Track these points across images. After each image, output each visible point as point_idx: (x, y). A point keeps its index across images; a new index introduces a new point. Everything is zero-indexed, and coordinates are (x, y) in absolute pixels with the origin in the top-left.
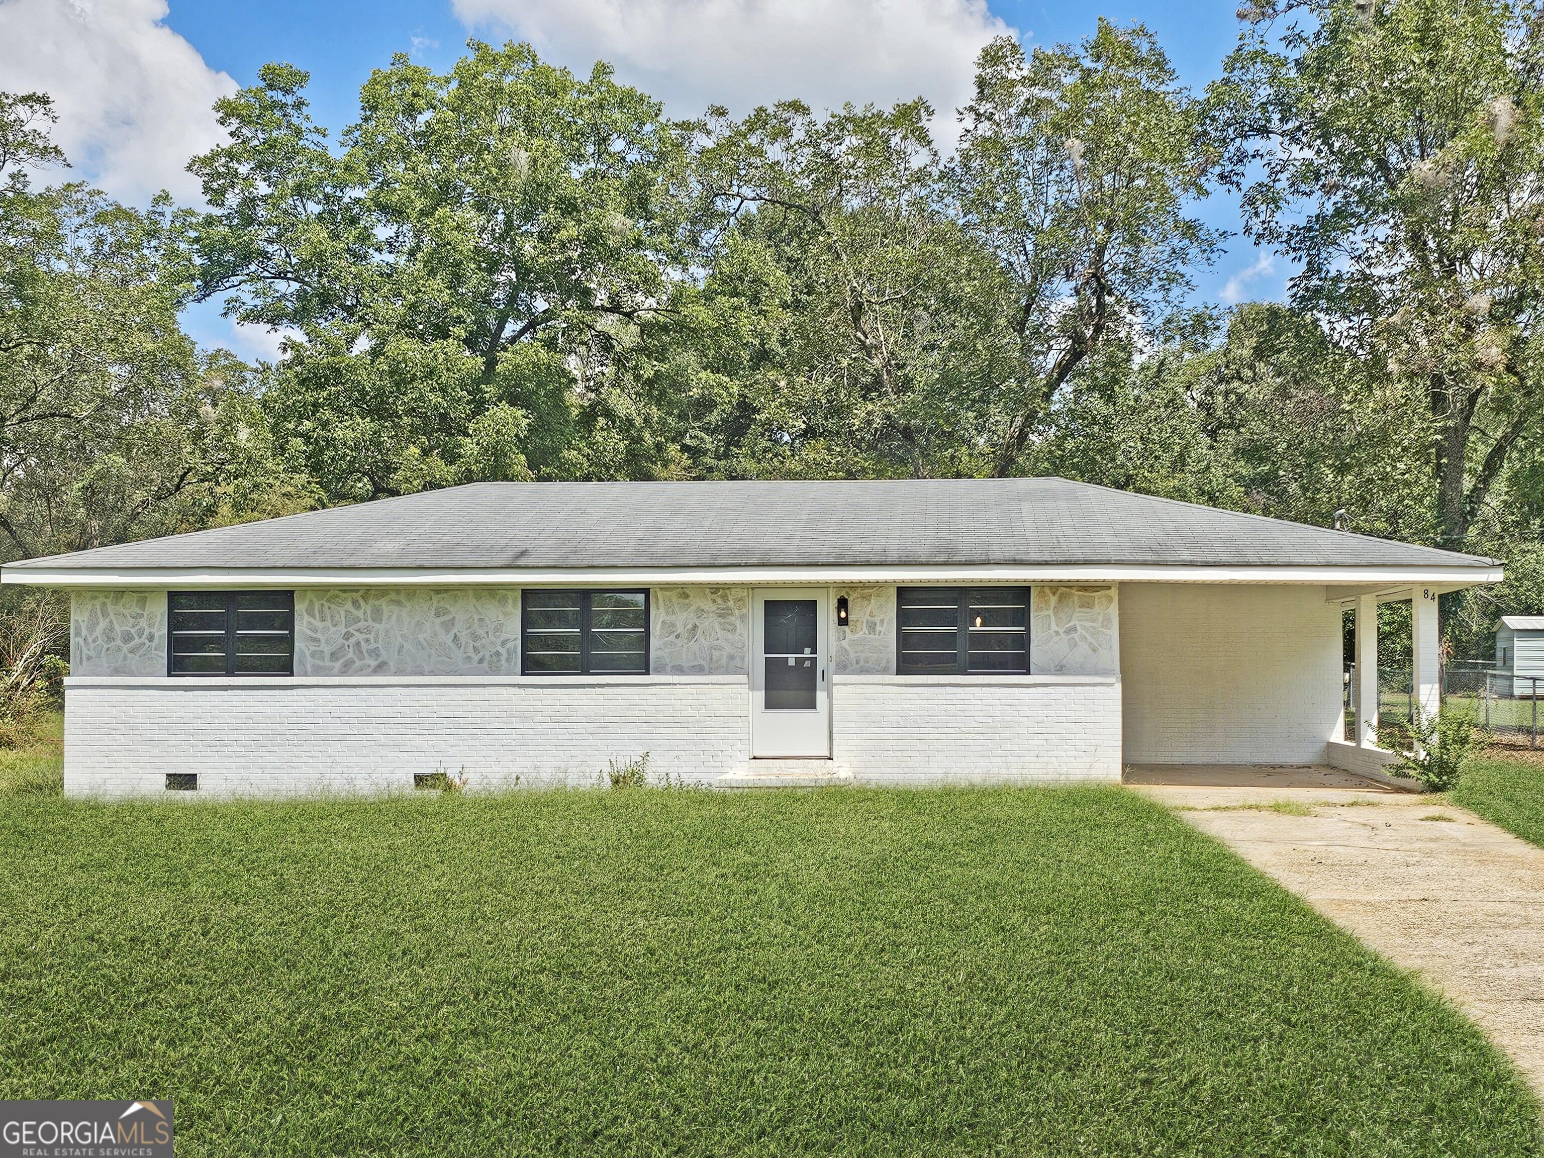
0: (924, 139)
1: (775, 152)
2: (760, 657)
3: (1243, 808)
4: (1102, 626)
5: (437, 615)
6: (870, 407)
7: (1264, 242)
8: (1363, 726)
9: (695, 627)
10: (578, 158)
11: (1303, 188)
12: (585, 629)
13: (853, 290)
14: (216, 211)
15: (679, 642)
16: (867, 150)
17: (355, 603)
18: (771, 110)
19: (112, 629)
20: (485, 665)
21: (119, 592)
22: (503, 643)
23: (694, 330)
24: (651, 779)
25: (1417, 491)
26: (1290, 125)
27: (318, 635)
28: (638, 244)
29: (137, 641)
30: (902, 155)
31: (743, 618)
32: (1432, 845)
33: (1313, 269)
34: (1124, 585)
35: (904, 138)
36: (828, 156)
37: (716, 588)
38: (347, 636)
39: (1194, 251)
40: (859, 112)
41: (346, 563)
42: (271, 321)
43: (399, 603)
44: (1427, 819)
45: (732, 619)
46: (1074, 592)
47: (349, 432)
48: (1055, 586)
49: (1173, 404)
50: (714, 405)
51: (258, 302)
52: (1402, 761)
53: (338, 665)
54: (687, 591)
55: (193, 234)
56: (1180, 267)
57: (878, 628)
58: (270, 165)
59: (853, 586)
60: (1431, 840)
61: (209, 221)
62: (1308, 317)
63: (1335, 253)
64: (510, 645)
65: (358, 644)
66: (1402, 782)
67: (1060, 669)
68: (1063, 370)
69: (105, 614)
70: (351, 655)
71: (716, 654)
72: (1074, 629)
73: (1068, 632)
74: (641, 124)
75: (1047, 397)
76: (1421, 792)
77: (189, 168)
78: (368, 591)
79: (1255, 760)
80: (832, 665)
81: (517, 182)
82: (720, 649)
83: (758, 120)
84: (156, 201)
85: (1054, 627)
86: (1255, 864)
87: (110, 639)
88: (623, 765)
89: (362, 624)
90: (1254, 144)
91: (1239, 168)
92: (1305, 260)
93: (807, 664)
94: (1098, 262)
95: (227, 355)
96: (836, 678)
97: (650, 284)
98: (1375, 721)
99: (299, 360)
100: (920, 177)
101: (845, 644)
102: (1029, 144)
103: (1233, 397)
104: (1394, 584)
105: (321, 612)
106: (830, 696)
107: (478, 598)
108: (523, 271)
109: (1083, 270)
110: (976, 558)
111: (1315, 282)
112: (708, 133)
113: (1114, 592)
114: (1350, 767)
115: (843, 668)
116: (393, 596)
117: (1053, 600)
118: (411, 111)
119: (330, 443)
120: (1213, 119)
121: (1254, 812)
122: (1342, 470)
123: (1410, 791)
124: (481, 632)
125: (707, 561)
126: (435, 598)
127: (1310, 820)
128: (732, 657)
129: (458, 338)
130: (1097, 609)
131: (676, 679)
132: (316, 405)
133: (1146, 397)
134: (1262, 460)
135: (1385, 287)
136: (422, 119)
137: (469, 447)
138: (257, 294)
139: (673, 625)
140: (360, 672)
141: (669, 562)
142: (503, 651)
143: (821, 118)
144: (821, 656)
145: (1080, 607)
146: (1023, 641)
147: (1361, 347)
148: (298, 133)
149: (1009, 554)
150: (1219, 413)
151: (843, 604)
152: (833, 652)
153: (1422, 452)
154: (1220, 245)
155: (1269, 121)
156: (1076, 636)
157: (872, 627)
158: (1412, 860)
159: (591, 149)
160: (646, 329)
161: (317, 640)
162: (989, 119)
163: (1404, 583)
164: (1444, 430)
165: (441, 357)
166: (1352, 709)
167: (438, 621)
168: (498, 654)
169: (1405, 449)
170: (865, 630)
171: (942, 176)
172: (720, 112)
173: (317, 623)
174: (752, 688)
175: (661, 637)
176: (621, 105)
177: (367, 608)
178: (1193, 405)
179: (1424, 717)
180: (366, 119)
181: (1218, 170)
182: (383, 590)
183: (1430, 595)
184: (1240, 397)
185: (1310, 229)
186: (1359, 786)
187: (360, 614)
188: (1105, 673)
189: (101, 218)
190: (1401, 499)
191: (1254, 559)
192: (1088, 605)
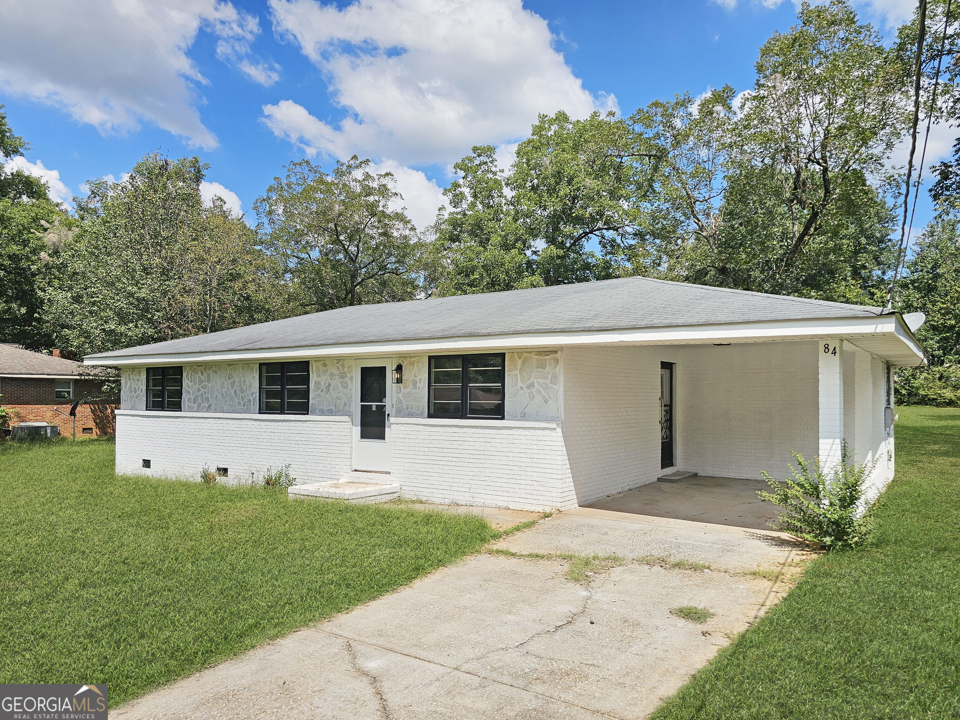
2: (359, 404)
4: (551, 383)
5: (229, 379)
9: (330, 384)
12: (283, 387)
15: (323, 394)
17: (202, 372)
19: (131, 386)
20: (245, 407)
21: (134, 367)
22: (252, 394)
27: (190, 390)
29: (137, 392)
31: (351, 379)
37: (339, 360)
38: (199, 390)
43: (216, 372)
45: (347, 379)
46: (533, 356)
48: (520, 351)
53: (195, 406)
54: (326, 362)
57: (418, 385)
59: (405, 355)
64: (254, 396)
65: (202, 394)
67: (524, 417)
69: (130, 379)
70: (200, 401)
71: (338, 402)
72: (533, 385)
73: (528, 387)
78: (206, 365)
80: (393, 411)
82: (340, 399)
85: (520, 384)
87: (131, 392)
89: (204, 384)
93: (381, 409)
96: (395, 420)
101: (400, 396)
105: (192, 377)
106: (392, 432)
107: (243, 368)
113: (559, 356)
115: (399, 414)
116: (215, 368)
117: (519, 362)
124: (244, 388)
126: (229, 369)
128: (345, 405)
130: (548, 369)
131: (319, 418)
139: (320, 383)
140: (202, 410)
142: (252, 399)
144: (388, 404)
145: (538, 367)
146: (501, 394)
151: (399, 368)
152: (394, 401)
156: (534, 390)
157: (415, 383)
168: (250, 400)
170: (411, 386)
173: (189, 383)
174: (355, 424)
175: (315, 391)
177: (205, 375)
182: (211, 365)
183: (831, 349)
187: (203, 378)
188: (551, 419)
192: (542, 366)
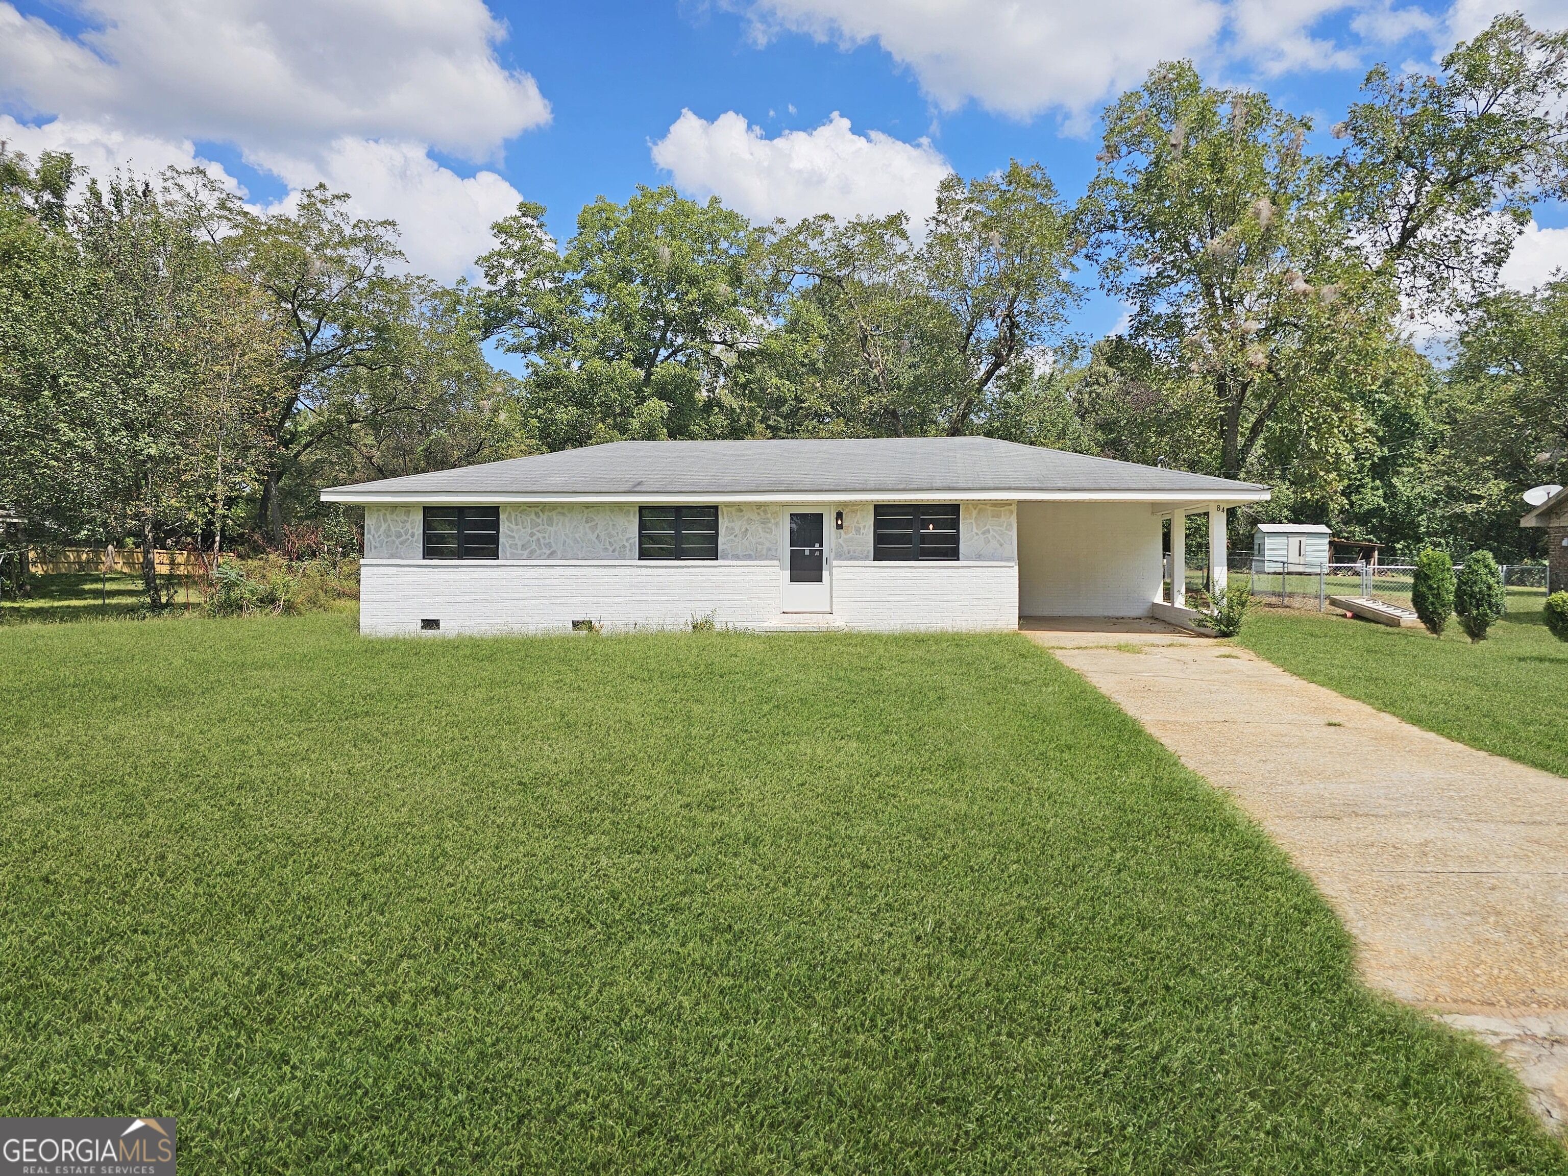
0: (903, 235)
1: (814, 245)
2: (788, 549)
3: (1097, 647)
4: (1006, 529)
5: (587, 522)
6: (871, 398)
7: (1112, 294)
8: (1176, 593)
9: (747, 530)
10: (701, 252)
11: (1137, 261)
12: (678, 532)
13: (861, 327)
14: (493, 288)
15: (736, 539)
16: (870, 243)
17: (537, 514)
18: (811, 220)
19: (389, 530)
20: (616, 553)
21: (394, 507)
22: (627, 540)
23: (769, 355)
24: (718, 626)
25: (1209, 446)
26: (1129, 225)
27: (514, 534)
28: (735, 303)
29: (404, 537)
30: (892, 245)
31: (777, 524)
32: (1226, 676)
33: (1143, 310)
34: (1020, 502)
35: (892, 236)
36: (846, 247)
37: (759, 506)
38: (532, 535)
39: (1069, 300)
40: (865, 220)
41: (529, 489)
42: (524, 351)
43: (563, 514)
44: (1221, 656)
45: (770, 525)
46: (988, 507)
47: (564, 415)
48: (976, 503)
49: (1059, 399)
50: (786, 401)
51: (515, 340)
52: (1202, 617)
53: (526, 553)
54: (742, 507)
55: (480, 302)
56: (1061, 311)
57: (862, 531)
58: (523, 261)
59: (846, 504)
60: (1225, 672)
61: (490, 294)
62: (1141, 341)
63: (1158, 300)
64: (631, 541)
65: (538, 540)
66: (1202, 630)
67: (979, 557)
68: (989, 374)
69: (385, 521)
70: (534, 546)
71: (759, 547)
72: (988, 531)
73: (984, 533)
74: (737, 232)
75: (979, 390)
76: (1216, 637)
77: (476, 263)
78: (544, 506)
79: (1106, 614)
80: (833, 555)
81: (664, 267)
82: (762, 544)
83: (805, 226)
84: (459, 283)
85: (975, 530)
86: (1104, 690)
87: (388, 536)
88: (699, 617)
89: (541, 527)
90: (1106, 236)
91: (1098, 251)
92: (1138, 304)
93: (817, 554)
94: (1011, 306)
95: (506, 373)
96: (835, 563)
97: (744, 328)
98: (1183, 590)
99: (536, 373)
100: (902, 258)
101: (841, 541)
102: (968, 237)
103: (1094, 395)
104: (1198, 502)
105: (516, 519)
106: (831, 574)
107: (612, 511)
108: (669, 320)
109: (1000, 312)
110: (925, 486)
111: (1145, 318)
112: (775, 234)
113: (1014, 508)
114: (1167, 619)
115: (839, 556)
116: (559, 509)
117: (974, 513)
118: (606, 228)
119: (554, 422)
120: (1082, 221)
121: (1104, 651)
122: (1161, 434)
123: (1207, 636)
124: (614, 533)
125: (754, 489)
126: (586, 511)
127: (1142, 656)
128: (769, 549)
129: (628, 359)
130: (1003, 519)
131: (734, 563)
132: (546, 400)
133: (1042, 395)
134: (1111, 431)
135: (1188, 320)
136: (612, 234)
137: (635, 424)
138: (514, 336)
139: (733, 529)
140: (539, 557)
141: (729, 489)
142: (627, 544)
143: (842, 224)
144: (825, 548)
145: (992, 518)
146: (955, 539)
147: (1173, 358)
148: (540, 241)
149: (945, 484)
150: (1086, 404)
151: (839, 515)
152: (833, 546)
153: (1211, 424)
154: (1086, 296)
155: (1116, 221)
156: (989, 536)
157: (858, 530)
158: (1214, 688)
159: (708, 247)
160: (741, 354)
161: (513, 537)
162: (945, 223)
163: (1204, 501)
164: (1225, 409)
165: (618, 371)
166: (1168, 581)
167: (587, 525)
168: (624, 546)
169: (1201, 421)
170: (854, 532)
171: (916, 258)
172: (781, 221)
173: (513, 526)
174: (782, 568)
175: (725, 536)
176: (725, 221)
177: (544, 516)
178: (1070, 400)
179: (1217, 588)
180: (581, 234)
181: (1084, 251)
182: (553, 506)
183: (1221, 509)
184: (1098, 395)
185: (1142, 285)
186: (1173, 632)
187: (539, 521)
188: (1008, 559)
189: (434, 295)
190: (1198, 452)
191: (1105, 486)
192: (998, 516)
